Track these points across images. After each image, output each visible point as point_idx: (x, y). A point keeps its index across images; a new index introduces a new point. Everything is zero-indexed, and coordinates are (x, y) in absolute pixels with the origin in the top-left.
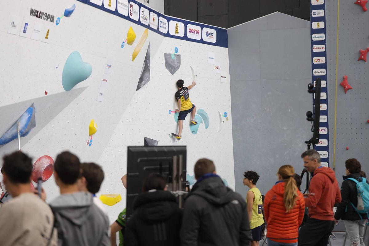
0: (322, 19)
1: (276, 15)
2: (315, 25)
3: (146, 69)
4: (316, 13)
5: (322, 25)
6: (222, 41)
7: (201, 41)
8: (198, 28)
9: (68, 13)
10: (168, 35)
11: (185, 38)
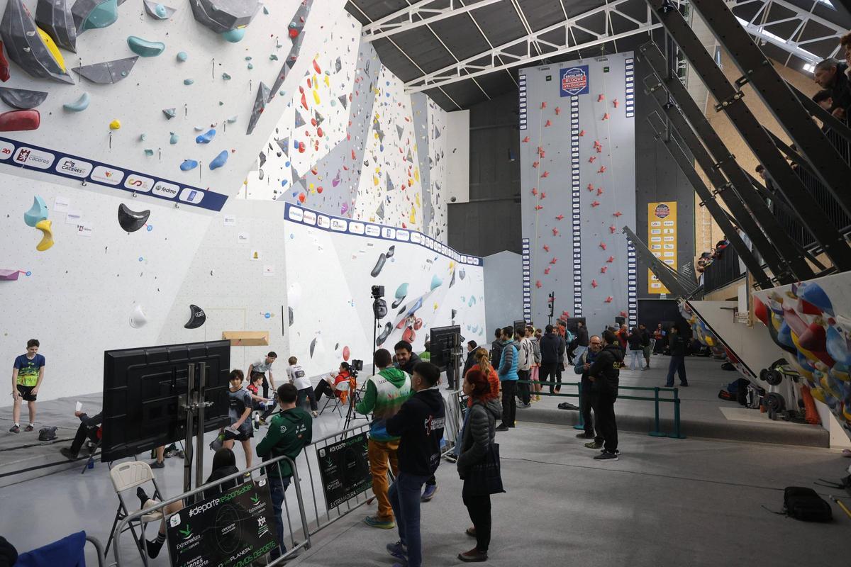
0: (528, 254)
1: (506, 252)
2: (524, 257)
3: (453, 278)
4: (525, 252)
5: (528, 257)
6: (481, 264)
7: (473, 264)
8: (471, 258)
9: (435, 259)
10: (461, 262)
11: (467, 263)
